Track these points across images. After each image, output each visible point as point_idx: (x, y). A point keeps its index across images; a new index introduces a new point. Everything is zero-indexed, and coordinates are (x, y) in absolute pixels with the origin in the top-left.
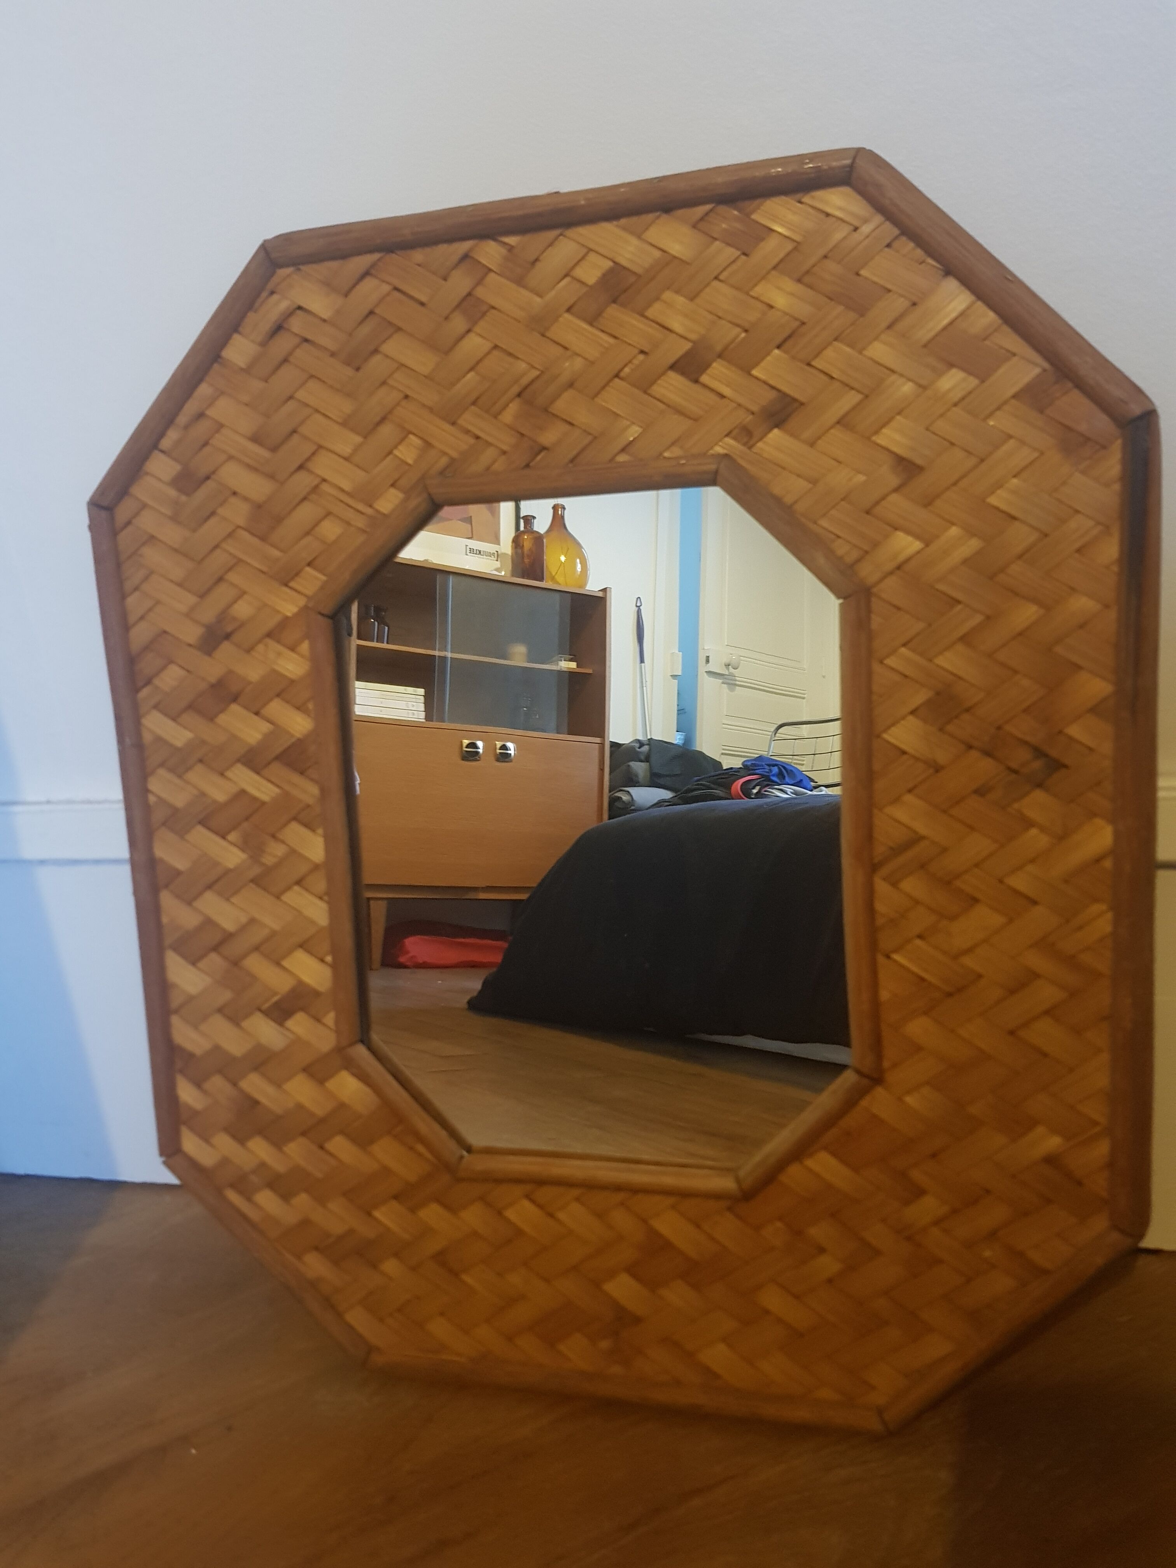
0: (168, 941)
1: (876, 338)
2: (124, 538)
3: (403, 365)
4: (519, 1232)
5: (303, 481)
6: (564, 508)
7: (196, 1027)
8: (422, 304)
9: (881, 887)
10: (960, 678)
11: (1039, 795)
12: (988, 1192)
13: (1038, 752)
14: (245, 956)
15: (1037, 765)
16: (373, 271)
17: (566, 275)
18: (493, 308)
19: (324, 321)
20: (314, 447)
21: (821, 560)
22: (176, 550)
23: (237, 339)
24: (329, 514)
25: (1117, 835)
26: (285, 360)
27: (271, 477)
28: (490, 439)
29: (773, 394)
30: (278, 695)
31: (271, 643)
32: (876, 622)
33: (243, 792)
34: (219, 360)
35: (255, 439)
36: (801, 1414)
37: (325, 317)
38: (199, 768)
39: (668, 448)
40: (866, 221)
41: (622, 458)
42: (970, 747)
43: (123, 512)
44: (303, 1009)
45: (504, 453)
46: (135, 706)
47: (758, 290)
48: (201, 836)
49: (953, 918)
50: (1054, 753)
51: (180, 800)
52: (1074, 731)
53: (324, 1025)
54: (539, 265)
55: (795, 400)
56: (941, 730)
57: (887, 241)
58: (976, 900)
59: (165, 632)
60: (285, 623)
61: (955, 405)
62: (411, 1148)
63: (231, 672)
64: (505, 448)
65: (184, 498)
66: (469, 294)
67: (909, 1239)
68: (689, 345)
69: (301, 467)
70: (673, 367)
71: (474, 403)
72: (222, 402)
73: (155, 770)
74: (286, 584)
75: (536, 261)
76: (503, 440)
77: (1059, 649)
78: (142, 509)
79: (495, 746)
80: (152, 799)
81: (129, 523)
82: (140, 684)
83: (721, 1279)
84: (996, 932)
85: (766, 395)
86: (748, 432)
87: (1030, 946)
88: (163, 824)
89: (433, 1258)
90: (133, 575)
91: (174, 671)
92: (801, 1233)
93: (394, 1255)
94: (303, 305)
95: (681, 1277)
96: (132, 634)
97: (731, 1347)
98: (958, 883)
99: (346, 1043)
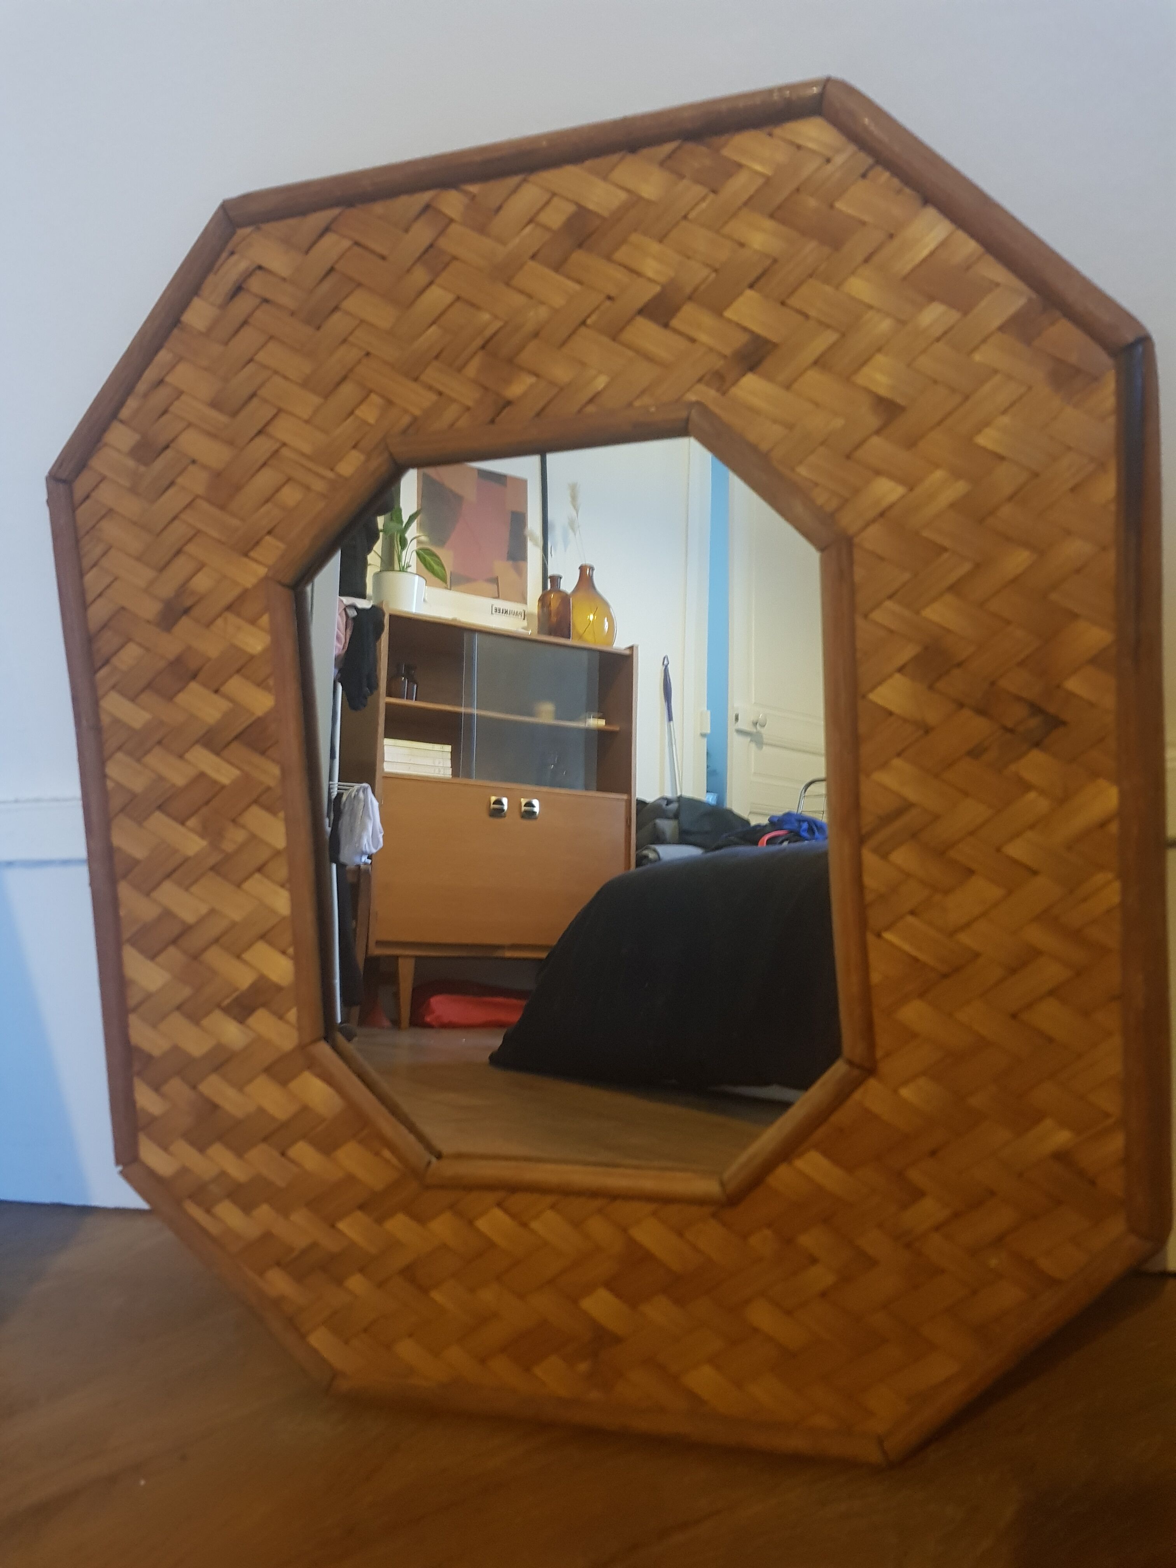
0: (126, 935)
1: (853, 273)
2: (83, 513)
3: (362, 321)
4: (491, 1245)
5: (262, 447)
6: (592, 569)
7: (154, 1026)
8: (383, 258)
10: (950, 629)
11: (1036, 756)
12: (992, 1193)
13: (1036, 709)
14: (205, 949)
15: (1035, 722)
16: (334, 227)
17: (531, 221)
18: (455, 259)
19: (284, 280)
20: (275, 411)
21: (799, 508)
22: (135, 523)
23: (197, 302)
24: (289, 480)
25: (1122, 795)
26: (245, 323)
27: (230, 443)
28: (453, 395)
29: (744, 338)
30: (238, 671)
31: (230, 617)
32: (859, 574)
33: (202, 775)
34: (179, 324)
35: (214, 404)
37: (283, 275)
38: (157, 750)
39: (638, 397)
40: (838, 151)
41: (591, 409)
42: (961, 705)
43: (82, 485)
44: (264, 1005)
45: (468, 409)
46: (93, 687)
47: (727, 230)
48: (159, 822)
49: (947, 892)
50: (1052, 709)
51: (138, 783)
52: (1073, 684)
53: (287, 1022)
54: (502, 213)
55: (768, 342)
56: (931, 687)
57: (862, 170)
58: (970, 872)
59: (123, 608)
60: (244, 595)
61: (938, 340)
62: (377, 1154)
63: (189, 648)
64: (470, 403)
65: (142, 469)
66: (431, 246)
67: (908, 1247)
68: (658, 289)
69: (260, 432)
70: (641, 312)
71: (437, 357)
72: (181, 368)
73: (113, 754)
74: (246, 554)
75: (499, 208)
76: (468, 395)
77: (1054, 596)
78: (101, 481)
79: (521, 803)
80: (110, 784)
81: (87, 497)
82: (99, 664)
83: (706, 1293)
84: (994, 907)
85: (738, 338)
86: (721, 377)
87: (1032, 922)
88: (121, 810)
89: (401, 1272)
90: (91, 550)
91: (132, 650)
92: (791, 1241)
93: (360, 1270)
94: (264, 265)
95: (663, 1292)
96: (90, 611)
97: (718, 1369)
98: (952, 853)
99: (307, 1040)
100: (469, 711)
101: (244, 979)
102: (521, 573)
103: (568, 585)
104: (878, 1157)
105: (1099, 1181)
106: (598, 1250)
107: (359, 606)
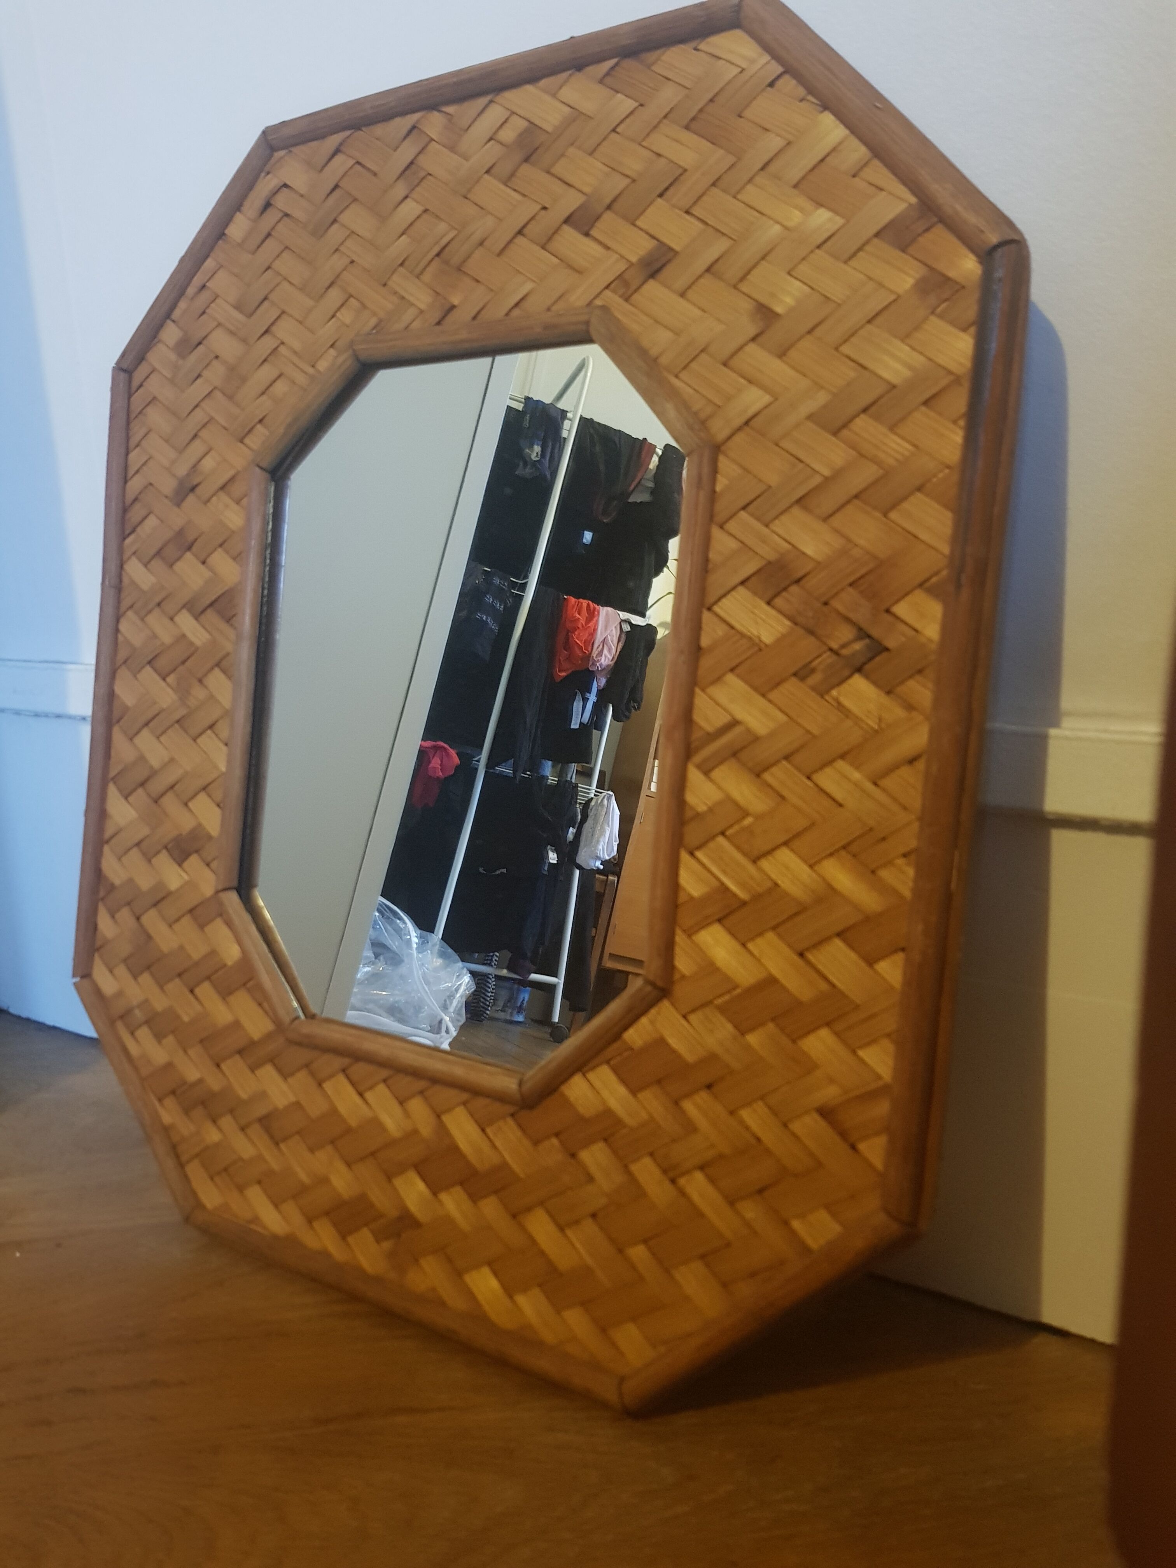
0: (113, 773)
2: (138, 400)
3: (353, 232)
4: (333, 1109)
5: (266, 345)
7: (119, 859)
8: (375, 174)
9: (694, 775)
10: (793, 545)
11: (858, 682)
13: (862, 634)
14: (163, 794)
15: (858, 646)
16: (343, 148)
17: (491, 139)
18: (430, 174)
19: (302, 196)
20: (280, 313)
22: (169, 409)
23: (239, 217)
24: (281, 374)
25: (931, 732)
26: (269, 235)
27: (244, 341)
28: (412, 299)
29: (652, 244)
30: (221, 545)
31: (222, 496)
32: (721, 484)
33: (185, 636)
34: (223, 237)
35: (238, 307)
37: (302, 192)
38: (156, 611)
39: (555, 302)
40: (753, 61)
41: (516, 312)
42: (796, 624)
43: (139, 375)
44: (197, 851)
45: (421, 312)
46: (121, 550)
47: (648, 141)
48: (148, 676)
49: (759, 816)
50: (875, 632)
51: (138, 639)
52: (903, 610)
53: (212, 870)
54: (471, 131)
55: (671, 249)
56: (769, 603)
57: (771, 80)
58: (783, 798)
59: (151, 484)
60: (235, 477)
61: (819, 247)
62: (260, 1005)
63: (190, 521)
64: (422, 306)
65: (180, 362)
66: (412, 163)
67: (673, 1181)
68: (583, 198)
69: (266, 332)
70: (567, 221)
71: (402, 264)
72: (221, 274)
73: (125, 613)
74: (241, 440)
75: (468, 128)
76: (421, 297)
78: (152, 372)
80: (120, 638)
81: (141, 386)
82: (127, 532)
83: (496, 1192)
84: (798, 835)
85: (646, 245)
86: (626, 284)
87: (831, 855)
88: (125, 662)
89: (260, 1120)
90: (138, 432)
91: (152, 521)
92: (573, 1155)
93: (231, 1111)
94: (288, 183)
95: (461, 1183)
96: (129, 484)
97: (496, 1274)
98: (767, 776)
99: (220, 887)
101: (186, 823)
104: (659, 1082)
105: (862, 1146)
106: (415, 1132)
107: (633, 622)
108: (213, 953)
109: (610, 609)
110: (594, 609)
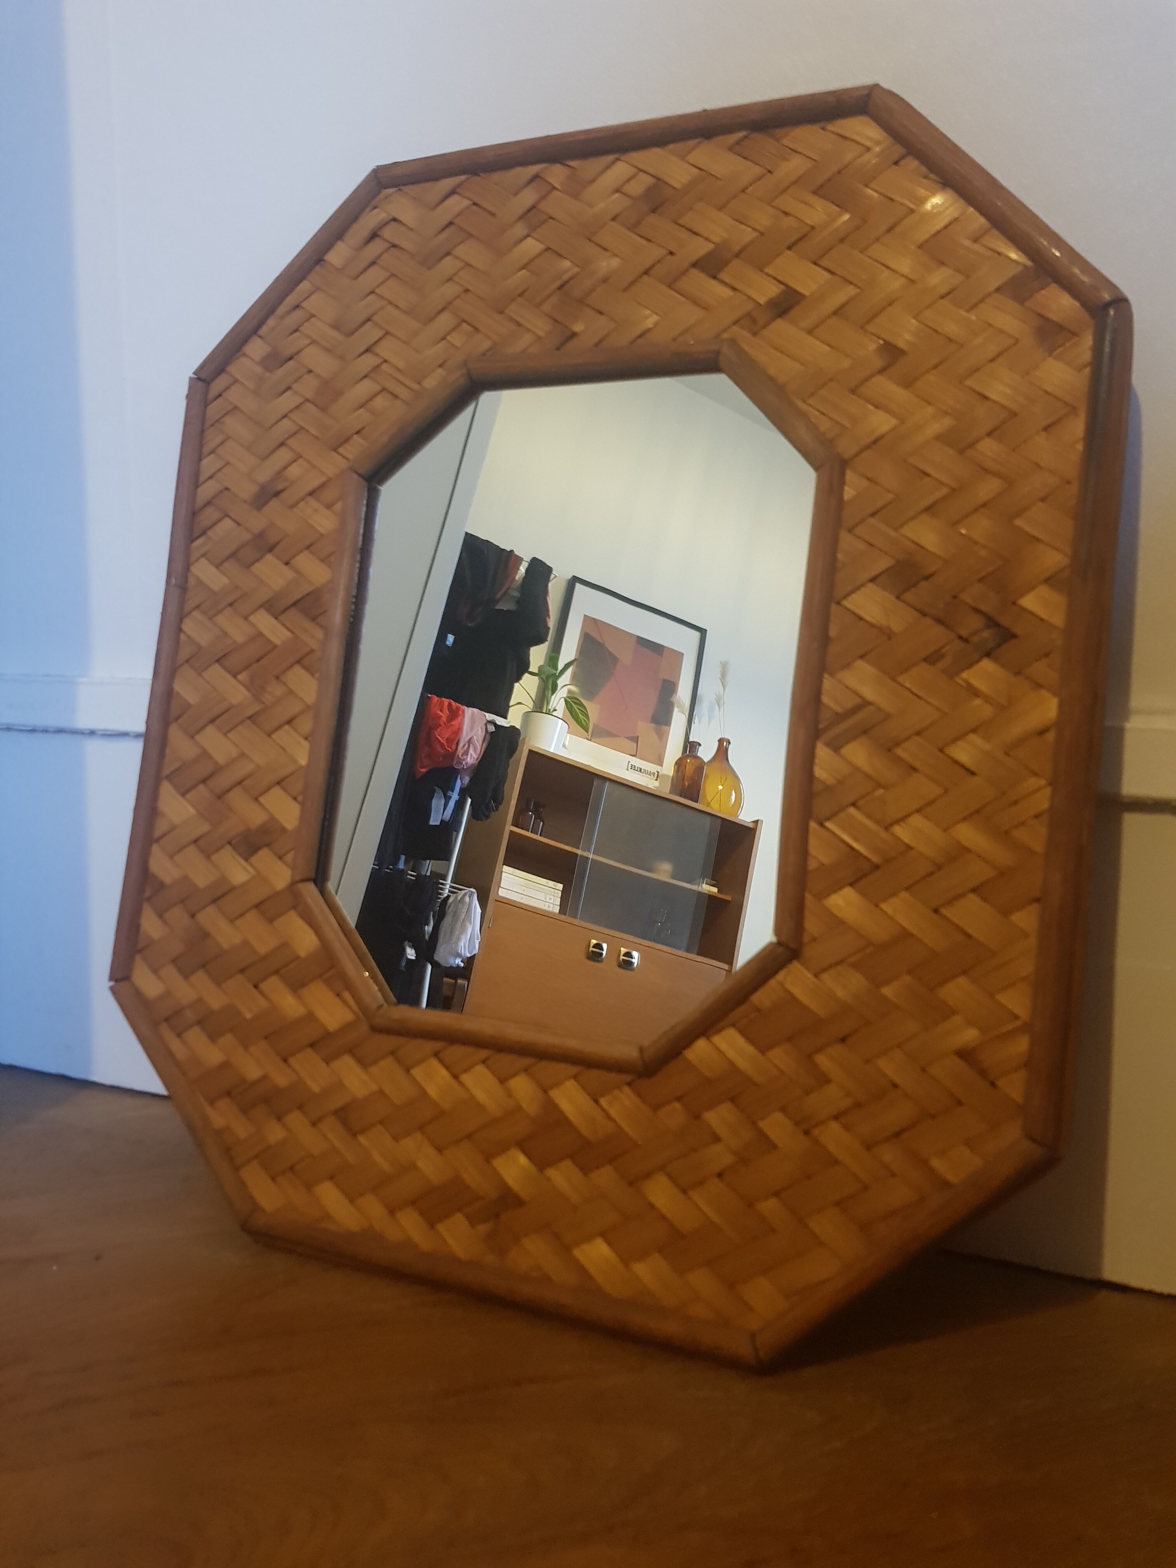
0: (166, 771)
1: (877, 240)
2: (214, 409)
3: (467, 264)
5: (367, 362)
6: (730, 743)
7: (171, 857)
8: (492, 214)
9: (822, 751)
10: (922, 547)
11: (987, 665)
12: (895, 1086)
13: (991, 622)
14: (229, 790)
15: (988, 634)
16: (458, 190)
17: (617, 191)
18: (551, 218)
19: (412, 229)
20: (384, 333)
22: (251, 419)
23: (340, 245)
24: (384, 390)
25: (1061, 706)
26: (373, 263)
27: (342, 358)
28: (529, 326)
29: (781, 289)
30: (308, 548)
31: (311, 501)
32: (848, 493)
33: (261, 634)
34: (322, 263)
35: (335, 326)
36: (670, 1328)
37: (413, 226)
38: (228, 611)
39: (681, 334)
40: (877, 143)
41: (641, 343)
42: (925, 615)
43: (217, 385)
44: (268, 845)
45: (539, 338)
46: (188, 553)
47: (777, 202)
48: (215, 674)
49: (889, 788)
50: (1004, 621)
51: (205, 639)
52: (1029, 602)
53: (285, 863)
54: (594, 184)
55: (798, 293)
56: (898, 598)
57: (895, 159)
58: (914, 770)
59: (227, 489)
60: (326, 483)
61: (942, 297)
62: (338, 995)
63: (272, 525)
64: (541, 334)
65: (267, 374)
66: (533, 207)
67: (806, 1133)
68: (711, 246)
69: (367, 351)
70: (695, 265)
71: (521, 295)
72: (318, 296)
73: (190, 612)
74: (335, 450)
75: (593, 180)
76: (541, 326)
77: (1018, 522)
78: (233, 384)
79: (620, 950)
80: (183, 637)
81: (220, 396)
82: (196, 534)
83: (611, 1161)
84: (931, 803)
85: (772, 290)
86: (754, 321)
87: (964, 819)
88: (187, 661)
89: (336, 1113)
90: (213, 439)
91: (227, 523)
92: (698, 1117)
93: (300, 1108)
94: (397, 217)
95: (571, 1157)
96: (200, 490)
97: (609, 1243)
98: (899, 751)
99: (298, 878)
100: (585, 854)
101: (256, 817)
102: (662, 737)
103: (706, 753)
104: (790, 1039)
105: (1000, 1083)
106: (519, 1108)
107: (498, 723)
108: (285, 945)
109: (476, 710)
110: (458, 709)
